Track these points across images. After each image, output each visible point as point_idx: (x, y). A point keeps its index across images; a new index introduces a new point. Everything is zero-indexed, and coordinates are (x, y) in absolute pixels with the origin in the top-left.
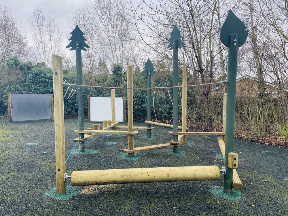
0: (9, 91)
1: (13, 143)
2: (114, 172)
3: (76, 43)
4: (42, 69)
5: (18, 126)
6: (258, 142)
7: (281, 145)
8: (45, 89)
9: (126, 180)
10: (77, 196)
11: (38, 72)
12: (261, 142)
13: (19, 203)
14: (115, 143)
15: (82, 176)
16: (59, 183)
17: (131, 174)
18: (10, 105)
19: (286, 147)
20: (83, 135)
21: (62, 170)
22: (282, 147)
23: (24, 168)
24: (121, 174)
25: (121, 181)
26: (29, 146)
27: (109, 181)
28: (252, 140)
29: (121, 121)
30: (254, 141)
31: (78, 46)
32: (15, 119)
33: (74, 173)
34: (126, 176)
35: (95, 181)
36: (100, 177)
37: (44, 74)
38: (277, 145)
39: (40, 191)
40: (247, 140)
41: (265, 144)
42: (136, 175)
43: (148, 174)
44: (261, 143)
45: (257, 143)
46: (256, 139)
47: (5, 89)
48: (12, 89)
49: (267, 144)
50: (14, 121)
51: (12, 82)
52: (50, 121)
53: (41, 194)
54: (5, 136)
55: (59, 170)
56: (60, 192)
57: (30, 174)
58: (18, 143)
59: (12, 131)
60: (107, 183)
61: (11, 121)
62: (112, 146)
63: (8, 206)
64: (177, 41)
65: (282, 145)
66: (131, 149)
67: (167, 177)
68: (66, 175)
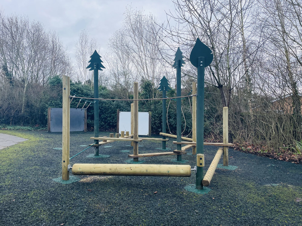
0: (51, 105)
1: (43, 147)
2: (105, 166)
3: (94, 64)
4: (80, 86)
5: (54, 136)
6: (272, 157)
7: (294, 161)
8: (81, 104)
9: (113, 172)
10: (75, 183)
11: (76, 88)
12: (275, 157)
13: (33, 183)
14: (129, 151)
15: (81, 167)
16: (64, 171)
17: (118, 168)
18: (50, 117)
19: (299, 162)
20: (97, 141)
21: (66, 161)
22: (295, 162)
23: (46, 164)
24: (110, 168)
25: (110, 173)
26: (55, 150)
27: (100, 172)
28: (266, 155)
29: (147, 135)
30: (268, 156)
31: (95, 67)
32: (52, 130)
33: (76, 164)
34: (114, 169)
35: (89, 171)
36: (93, 169)
37: (81, 91)
38: (290, 160)
39: (51, 178)
40: (262, 155)
41: (279, 159)
42: (122, 169)
43: (131, 169)
44: (275, 159)
45: (270, 158)
46: (271, 154)
47: (47, 104)
48: (53, 104)
49: (281, 159)
50: (52, 132)
51: (53, 98)
52: (84, 133)
53: (51, 180)
54: (39, 142)
55: (64, 162)
56: (64, 178)
57: (48, 168)
58: (48, 147)
59: (47, 139)
60: (99, 174)
61: (50, 132)
62: (125, 153)
63: (25, 185)
64: (180, 61)
65: (296, 161)
66: (136, 154)
67: (146, 172)
68: (69, 166)
